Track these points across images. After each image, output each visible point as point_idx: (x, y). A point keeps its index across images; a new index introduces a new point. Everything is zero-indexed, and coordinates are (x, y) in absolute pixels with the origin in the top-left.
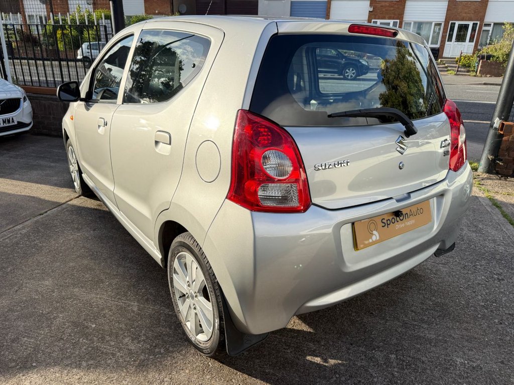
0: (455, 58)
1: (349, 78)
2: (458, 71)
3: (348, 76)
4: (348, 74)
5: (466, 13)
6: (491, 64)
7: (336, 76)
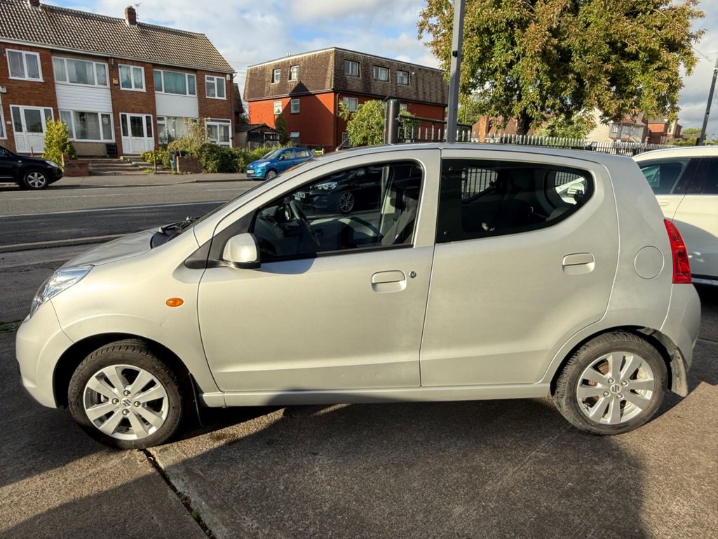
0: (140, 155)
1: (37, 186)
2: (157, 170)
3: (34, 184)
4: (33, 181)
5: (134, 104)
6: (187, 161)
7: (13, 185)
